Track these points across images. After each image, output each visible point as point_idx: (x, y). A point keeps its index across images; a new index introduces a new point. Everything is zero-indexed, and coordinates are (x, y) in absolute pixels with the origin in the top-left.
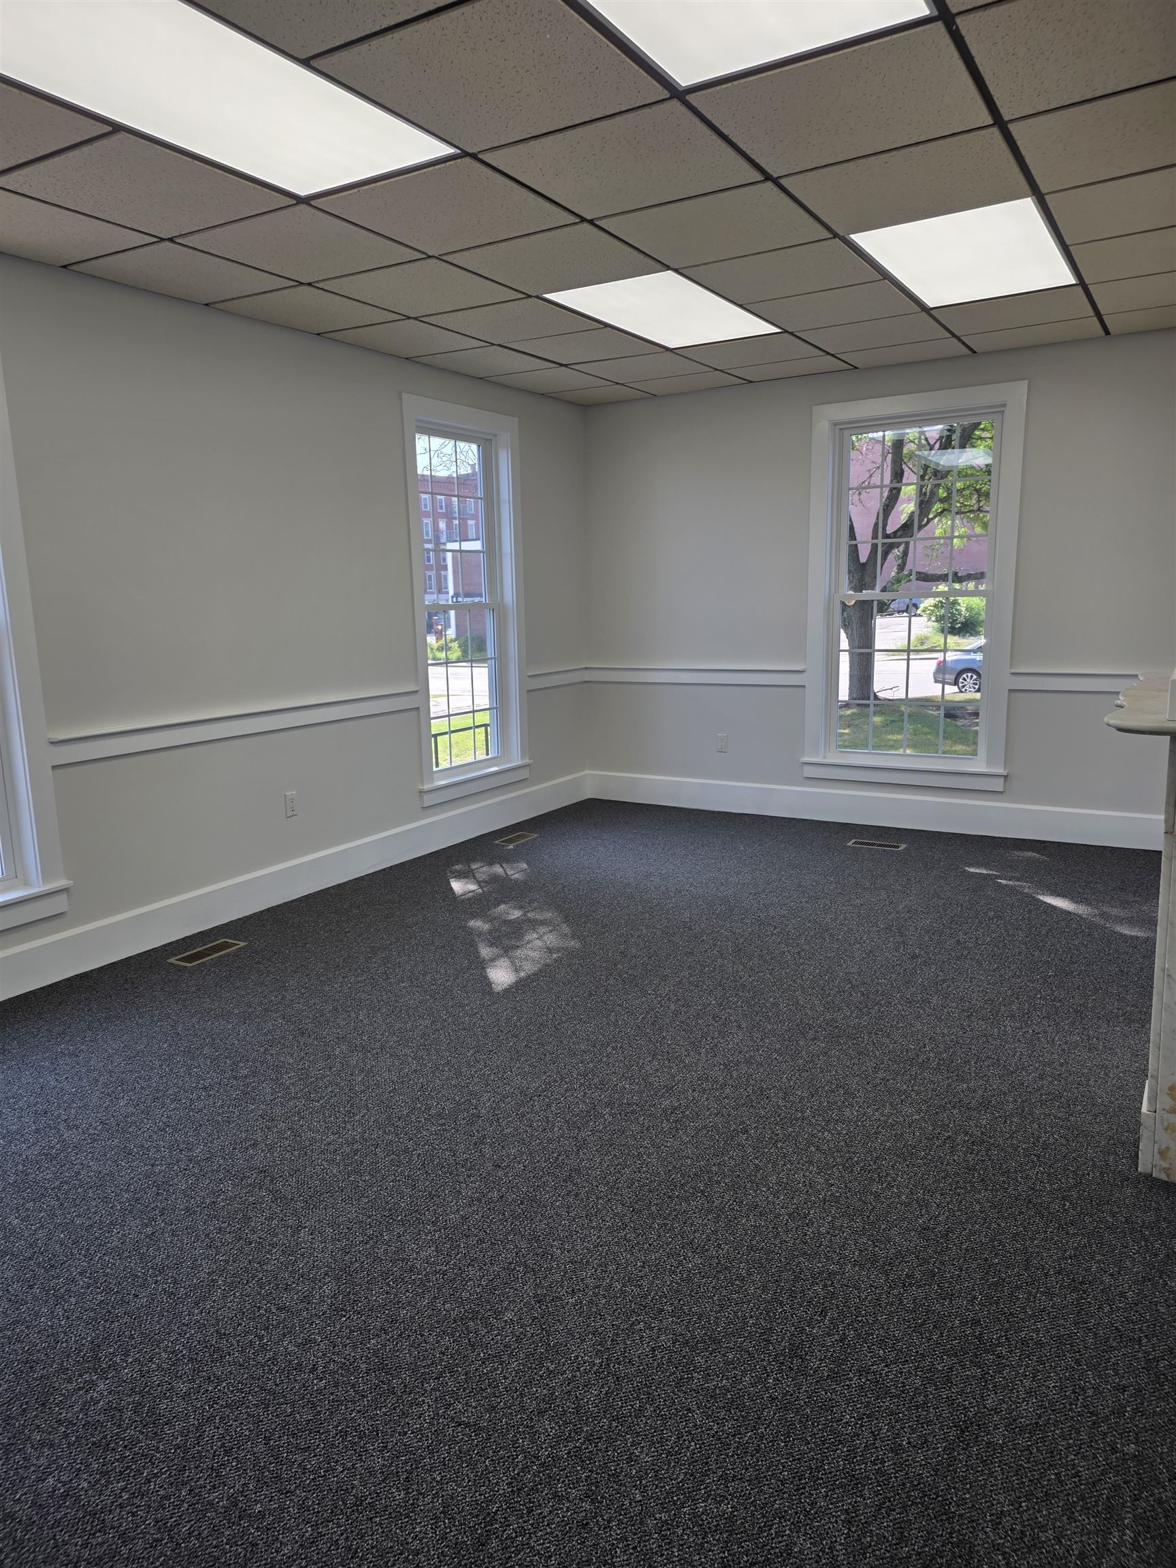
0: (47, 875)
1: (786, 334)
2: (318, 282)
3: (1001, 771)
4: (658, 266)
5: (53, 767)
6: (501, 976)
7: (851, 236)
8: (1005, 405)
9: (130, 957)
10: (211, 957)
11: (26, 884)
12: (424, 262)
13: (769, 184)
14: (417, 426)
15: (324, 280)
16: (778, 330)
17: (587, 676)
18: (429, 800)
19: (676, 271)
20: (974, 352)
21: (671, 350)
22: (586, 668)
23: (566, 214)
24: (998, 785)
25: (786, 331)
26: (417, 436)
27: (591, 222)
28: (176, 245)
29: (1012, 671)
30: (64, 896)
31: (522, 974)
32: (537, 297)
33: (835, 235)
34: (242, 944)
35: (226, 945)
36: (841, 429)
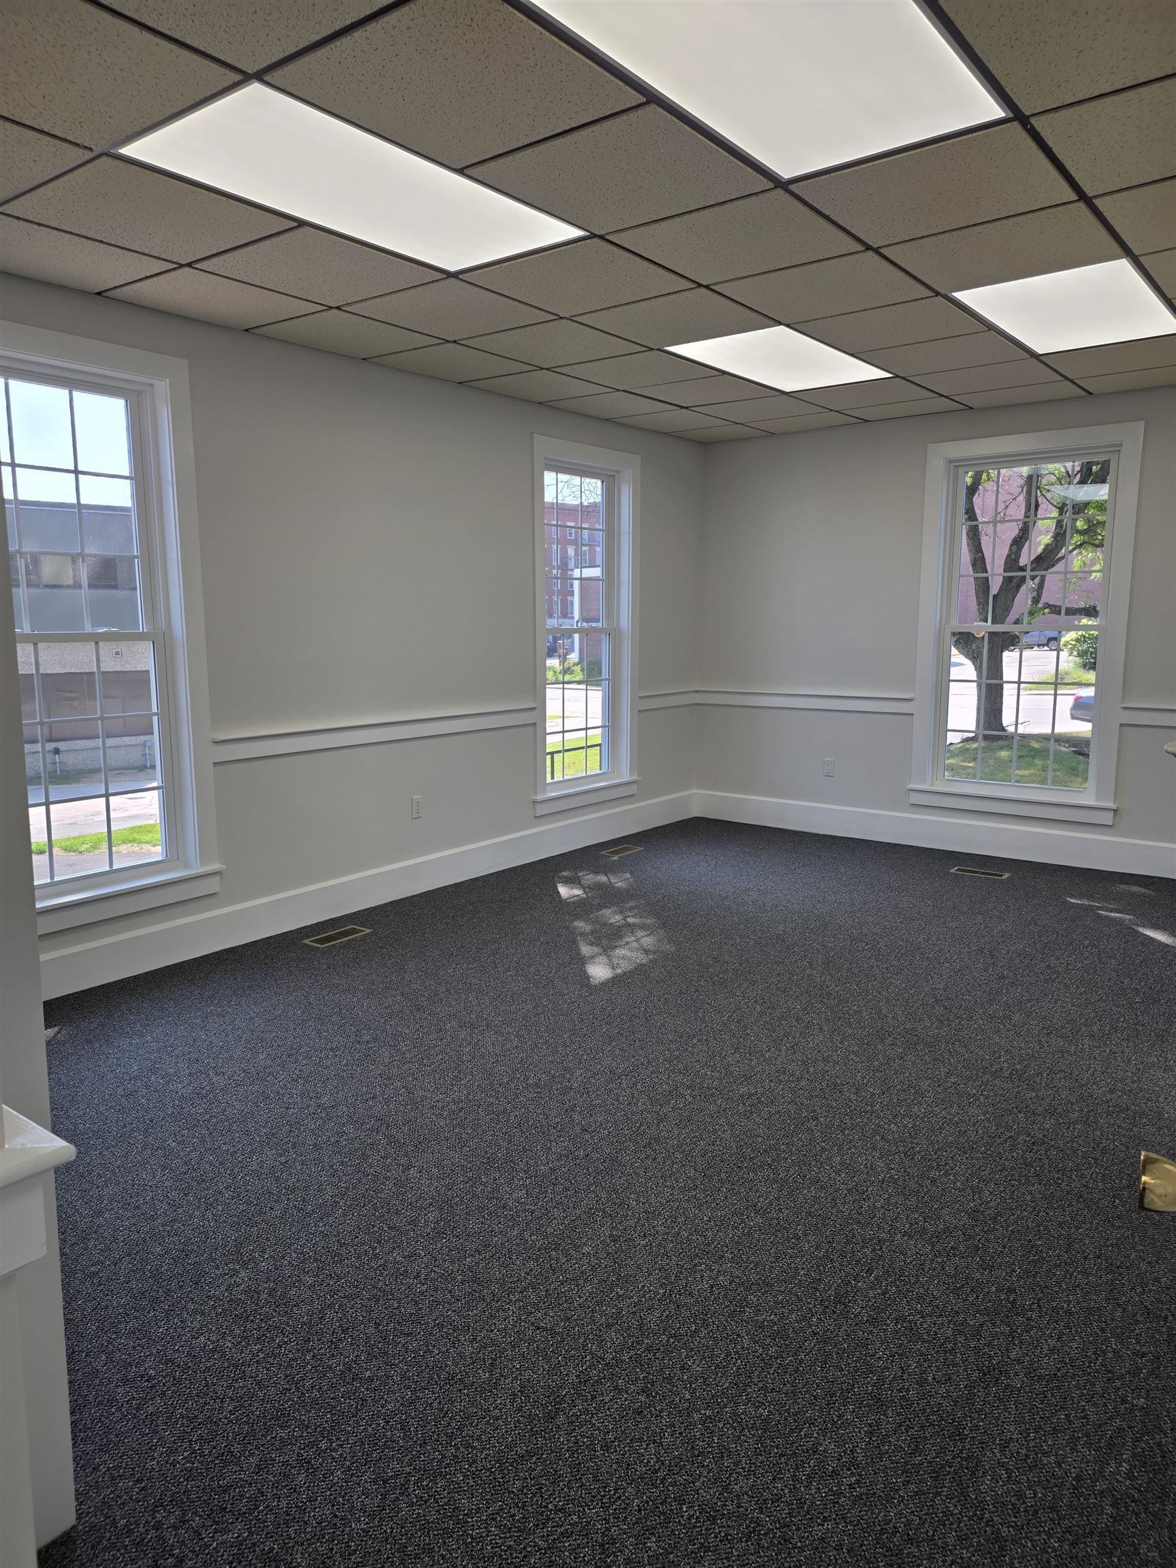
0: (204, 858)
1: (897, 379)
2: (462, 340)
3: (1110, 805)
4: (770, 322)
5: (215, 764)
6: (599, 972)
7: (954, 294)
8: (1121, 445)
9: (270, 937)
10: (340, 940)
11: (186, 866)
12: (557, 322)
13: (870, 253)
14: (546, 464)
15: (467, 338)
16: (891, 376)
17: (698, 699)
18: (541, 810)
19: (788, 326)
20: (1091, 393)
21: (787, 394)
22: (697, 691)
23: (684, 281)
24: (1108, 818)
25: (898, 376)
26: (546, 472)
27: (707, 287)
28: (342, 312)
29: (1124, 705)
30: (217, 878)
31: (619, 971)
32: (659, 350)
33: (937, 294)
34: (368, 931)
35: (354, 931)
36: (956, 466)
